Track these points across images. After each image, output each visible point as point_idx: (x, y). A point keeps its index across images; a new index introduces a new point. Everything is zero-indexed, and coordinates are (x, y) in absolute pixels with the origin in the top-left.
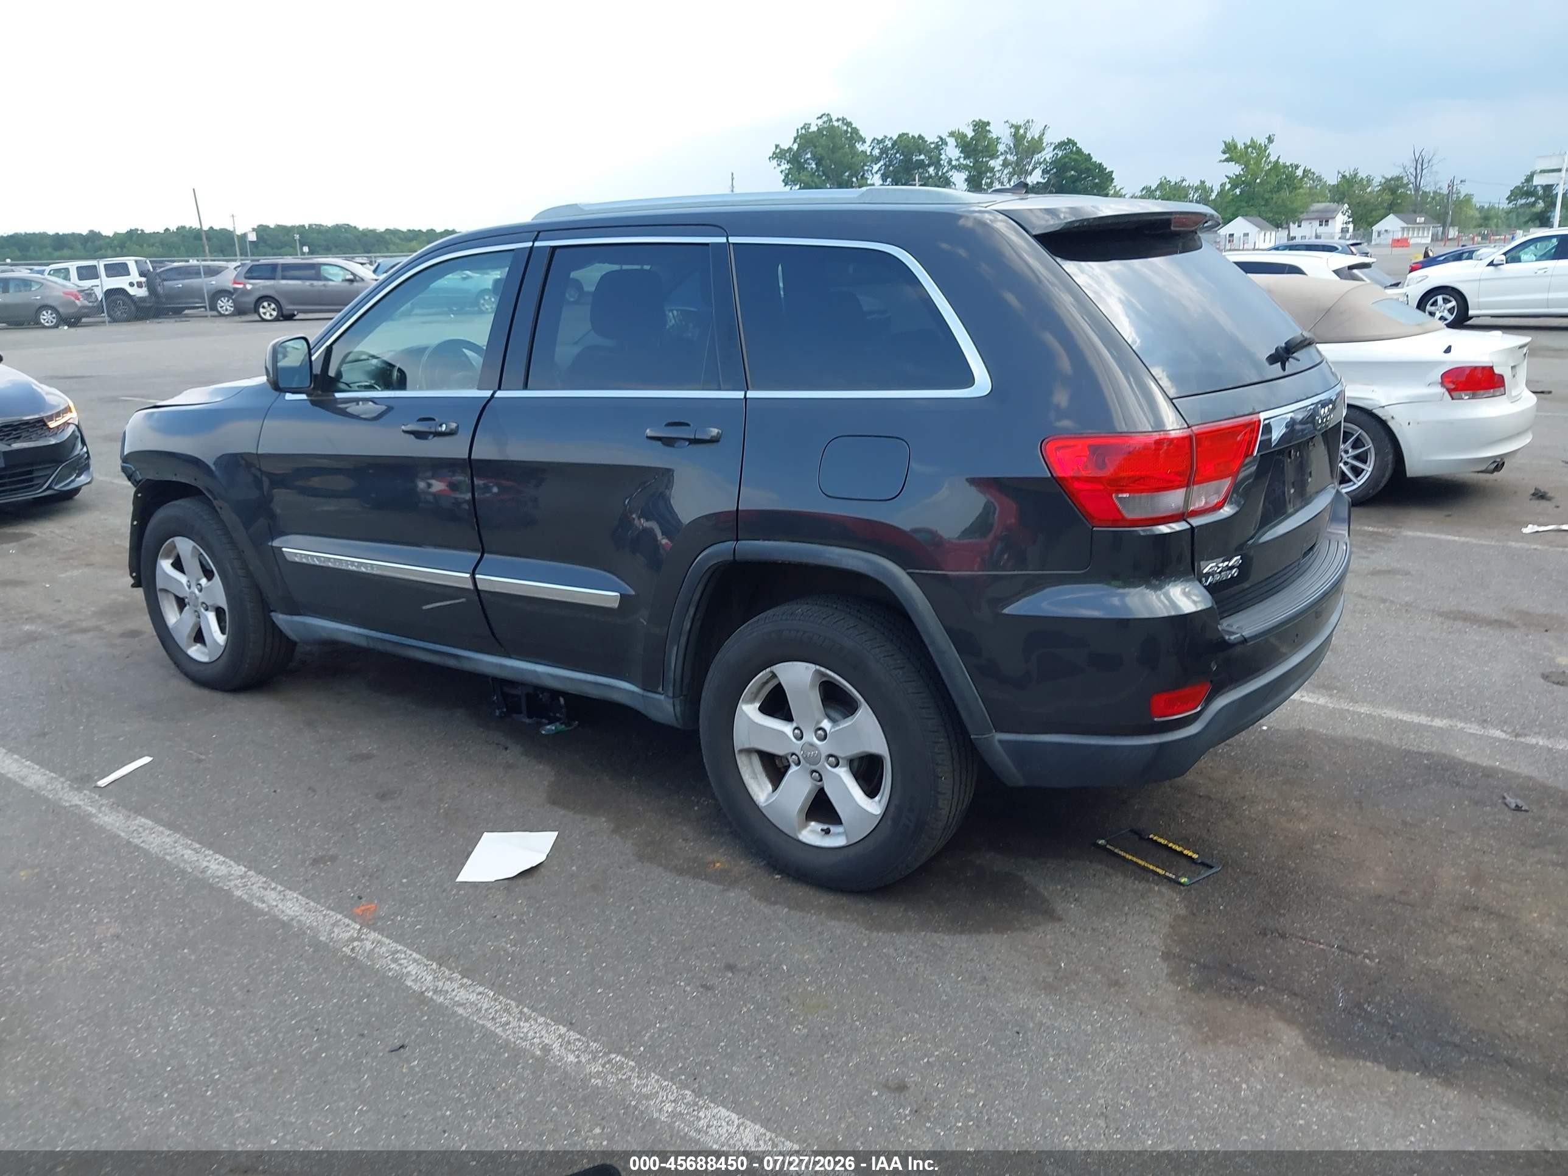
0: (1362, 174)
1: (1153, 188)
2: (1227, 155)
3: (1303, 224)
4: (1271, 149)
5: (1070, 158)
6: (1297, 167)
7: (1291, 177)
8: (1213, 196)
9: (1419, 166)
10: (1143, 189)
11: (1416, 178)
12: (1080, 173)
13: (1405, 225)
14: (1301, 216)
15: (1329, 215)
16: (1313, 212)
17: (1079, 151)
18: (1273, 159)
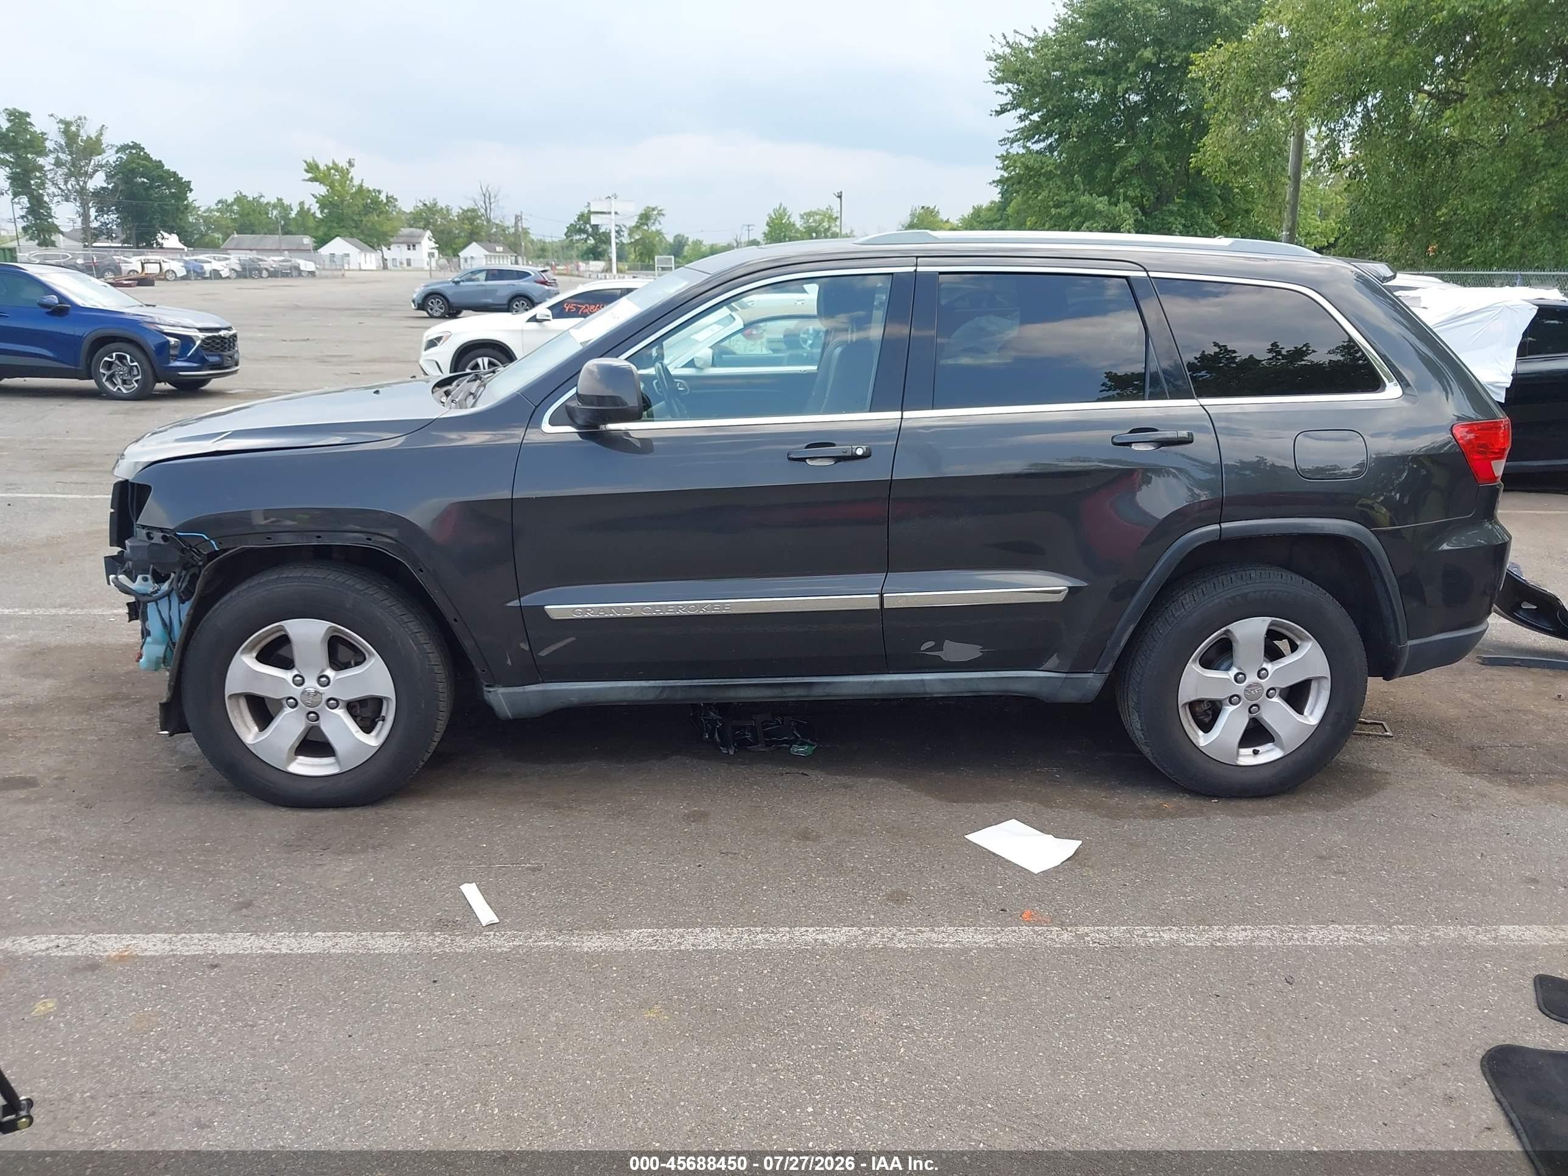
0: (442, 204)
1: (229, 201)
2: (310, 175)
3: (392, 247)
4: (353, 172)
5: (138, 164)
6: (380, 192)
7: (376, 202)
8: (293, 215)
9: (487, 200)
10: (219, 202)
11: (486, 210)
12: (152, 179)
13: (487, 253)
14: (391, 240)
15: (414, 240)
16: (402, 236)
17: (147, 157)
18: (356, 182)
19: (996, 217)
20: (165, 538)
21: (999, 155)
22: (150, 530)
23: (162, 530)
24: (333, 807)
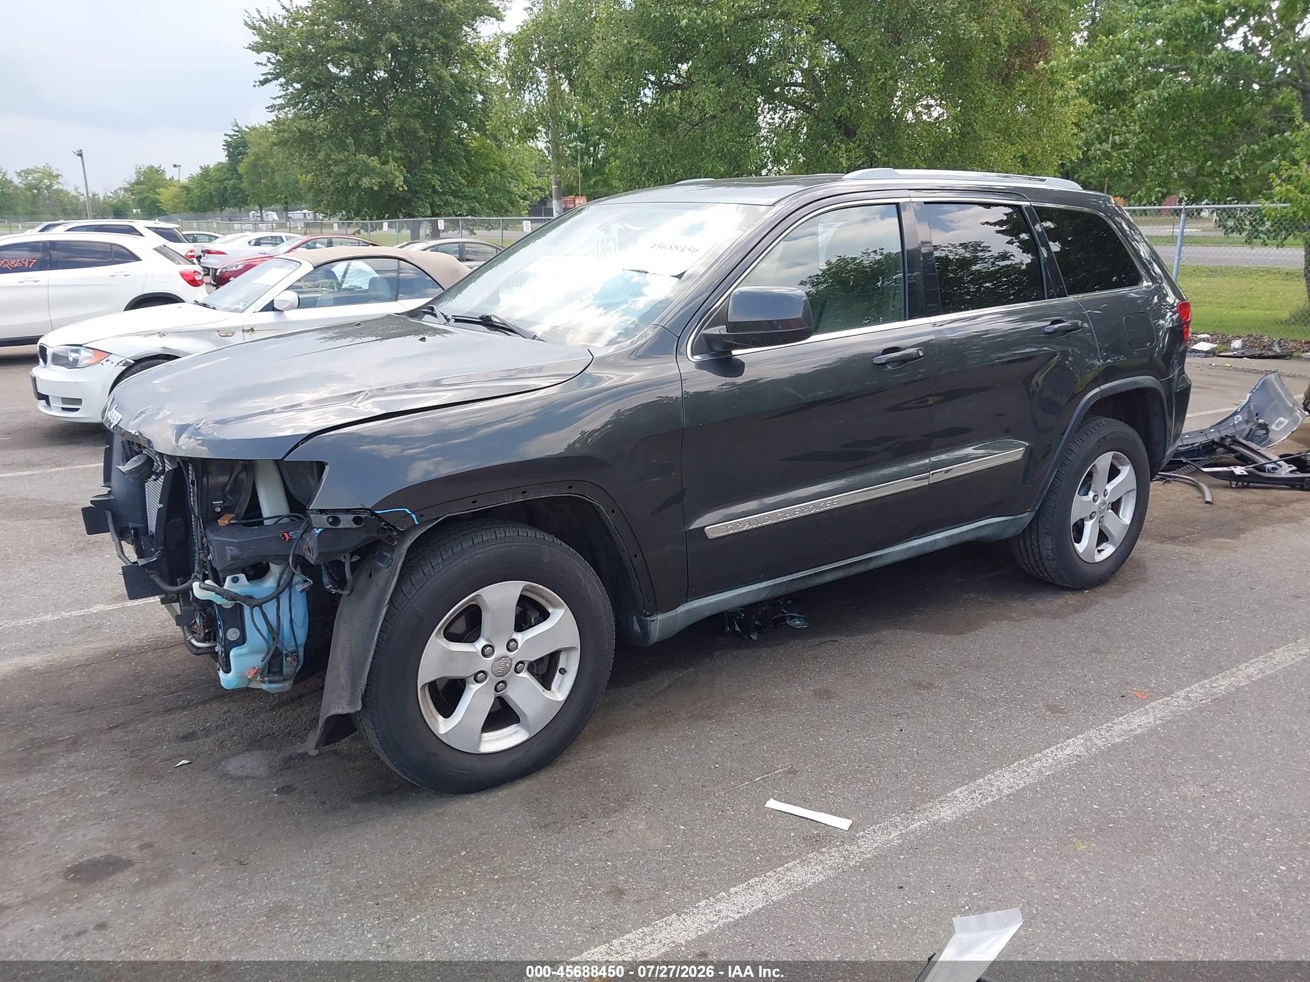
19: (226, 176)
20: (357, 520)
21: (270, 120)
22: (334, 515)
23: (348, 511)
24: (464, 793)
